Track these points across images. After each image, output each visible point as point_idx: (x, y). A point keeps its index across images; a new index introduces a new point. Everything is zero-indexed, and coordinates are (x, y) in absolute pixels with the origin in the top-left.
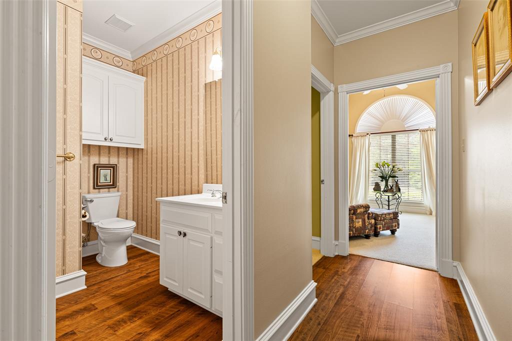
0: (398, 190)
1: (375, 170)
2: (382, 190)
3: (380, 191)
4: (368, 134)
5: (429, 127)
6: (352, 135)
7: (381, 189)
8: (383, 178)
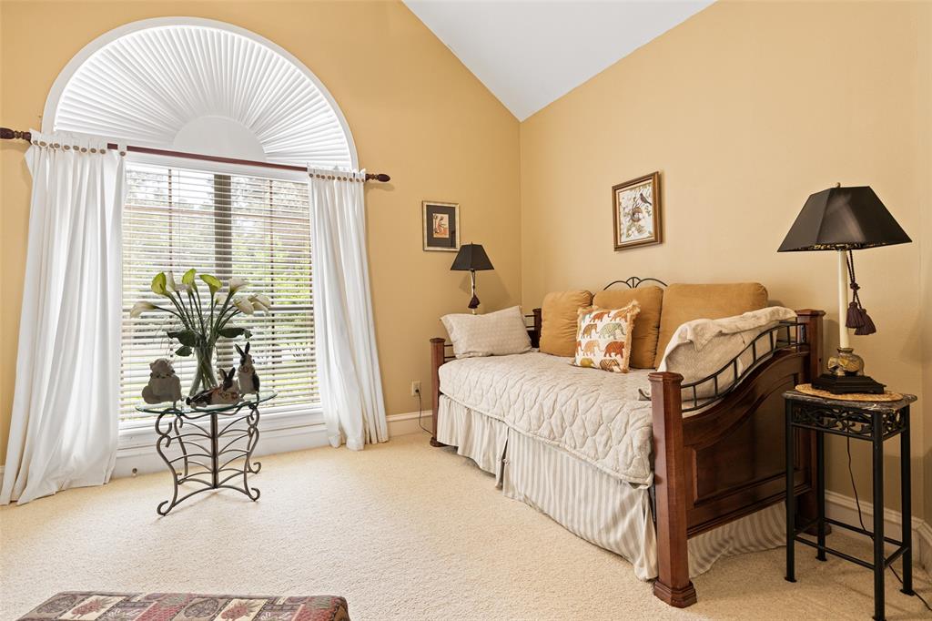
0: (251, 384)
1: (154, 307)
2: (186, 391)
3: (176, 395)
4: (112, 146)
5: (336, 168)
6: (27, 136)
7: (178, 387)
8: (188, 340)
